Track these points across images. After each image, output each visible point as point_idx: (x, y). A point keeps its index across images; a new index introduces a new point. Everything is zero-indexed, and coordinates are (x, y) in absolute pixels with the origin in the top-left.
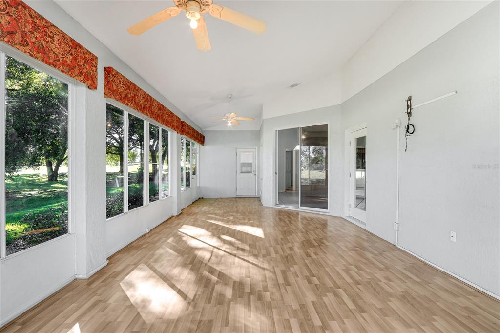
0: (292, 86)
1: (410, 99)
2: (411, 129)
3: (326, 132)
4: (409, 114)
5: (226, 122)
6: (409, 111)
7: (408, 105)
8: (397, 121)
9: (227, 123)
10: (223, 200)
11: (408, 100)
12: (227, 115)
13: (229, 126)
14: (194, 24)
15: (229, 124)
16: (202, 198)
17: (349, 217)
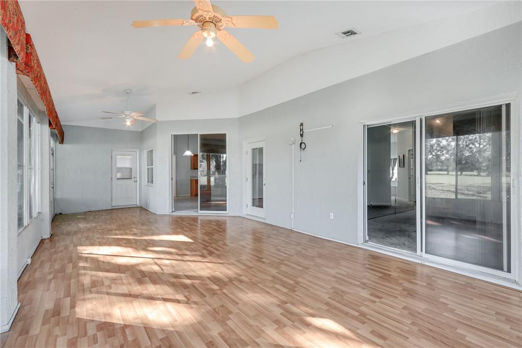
0: (193, 93)
1: (302, 125)
2: (303, 146)
3: (224, 141)
4: (302, 135)
5: (124, 120)
6: (302, 133)
7: (301, 129)
8: (293, 139)
9: (126, 122)
10: (93, 214)
11: (300, 126)
12: (127, 113)
13: (129, 126)
14: (210, 43)
15: (128, 123)
16: (61, 214)
17: (247, 215)
